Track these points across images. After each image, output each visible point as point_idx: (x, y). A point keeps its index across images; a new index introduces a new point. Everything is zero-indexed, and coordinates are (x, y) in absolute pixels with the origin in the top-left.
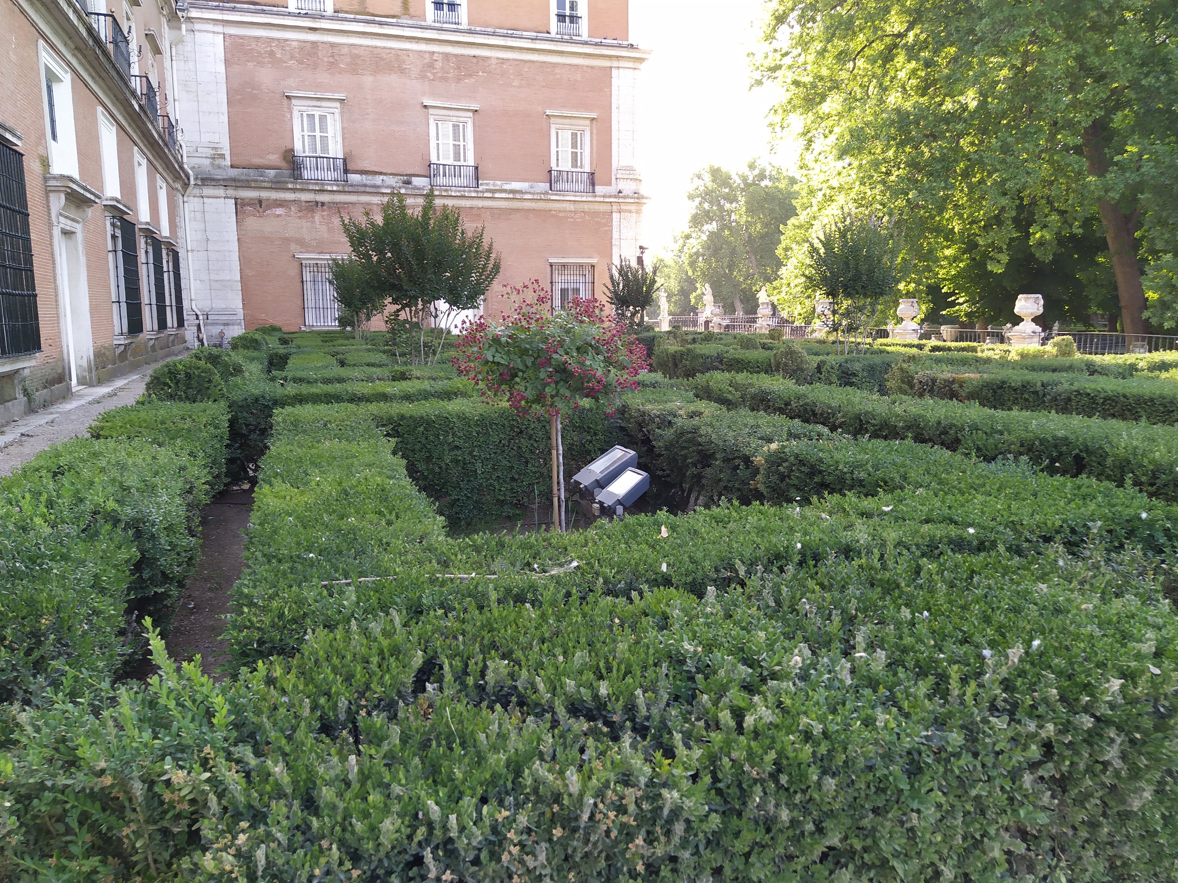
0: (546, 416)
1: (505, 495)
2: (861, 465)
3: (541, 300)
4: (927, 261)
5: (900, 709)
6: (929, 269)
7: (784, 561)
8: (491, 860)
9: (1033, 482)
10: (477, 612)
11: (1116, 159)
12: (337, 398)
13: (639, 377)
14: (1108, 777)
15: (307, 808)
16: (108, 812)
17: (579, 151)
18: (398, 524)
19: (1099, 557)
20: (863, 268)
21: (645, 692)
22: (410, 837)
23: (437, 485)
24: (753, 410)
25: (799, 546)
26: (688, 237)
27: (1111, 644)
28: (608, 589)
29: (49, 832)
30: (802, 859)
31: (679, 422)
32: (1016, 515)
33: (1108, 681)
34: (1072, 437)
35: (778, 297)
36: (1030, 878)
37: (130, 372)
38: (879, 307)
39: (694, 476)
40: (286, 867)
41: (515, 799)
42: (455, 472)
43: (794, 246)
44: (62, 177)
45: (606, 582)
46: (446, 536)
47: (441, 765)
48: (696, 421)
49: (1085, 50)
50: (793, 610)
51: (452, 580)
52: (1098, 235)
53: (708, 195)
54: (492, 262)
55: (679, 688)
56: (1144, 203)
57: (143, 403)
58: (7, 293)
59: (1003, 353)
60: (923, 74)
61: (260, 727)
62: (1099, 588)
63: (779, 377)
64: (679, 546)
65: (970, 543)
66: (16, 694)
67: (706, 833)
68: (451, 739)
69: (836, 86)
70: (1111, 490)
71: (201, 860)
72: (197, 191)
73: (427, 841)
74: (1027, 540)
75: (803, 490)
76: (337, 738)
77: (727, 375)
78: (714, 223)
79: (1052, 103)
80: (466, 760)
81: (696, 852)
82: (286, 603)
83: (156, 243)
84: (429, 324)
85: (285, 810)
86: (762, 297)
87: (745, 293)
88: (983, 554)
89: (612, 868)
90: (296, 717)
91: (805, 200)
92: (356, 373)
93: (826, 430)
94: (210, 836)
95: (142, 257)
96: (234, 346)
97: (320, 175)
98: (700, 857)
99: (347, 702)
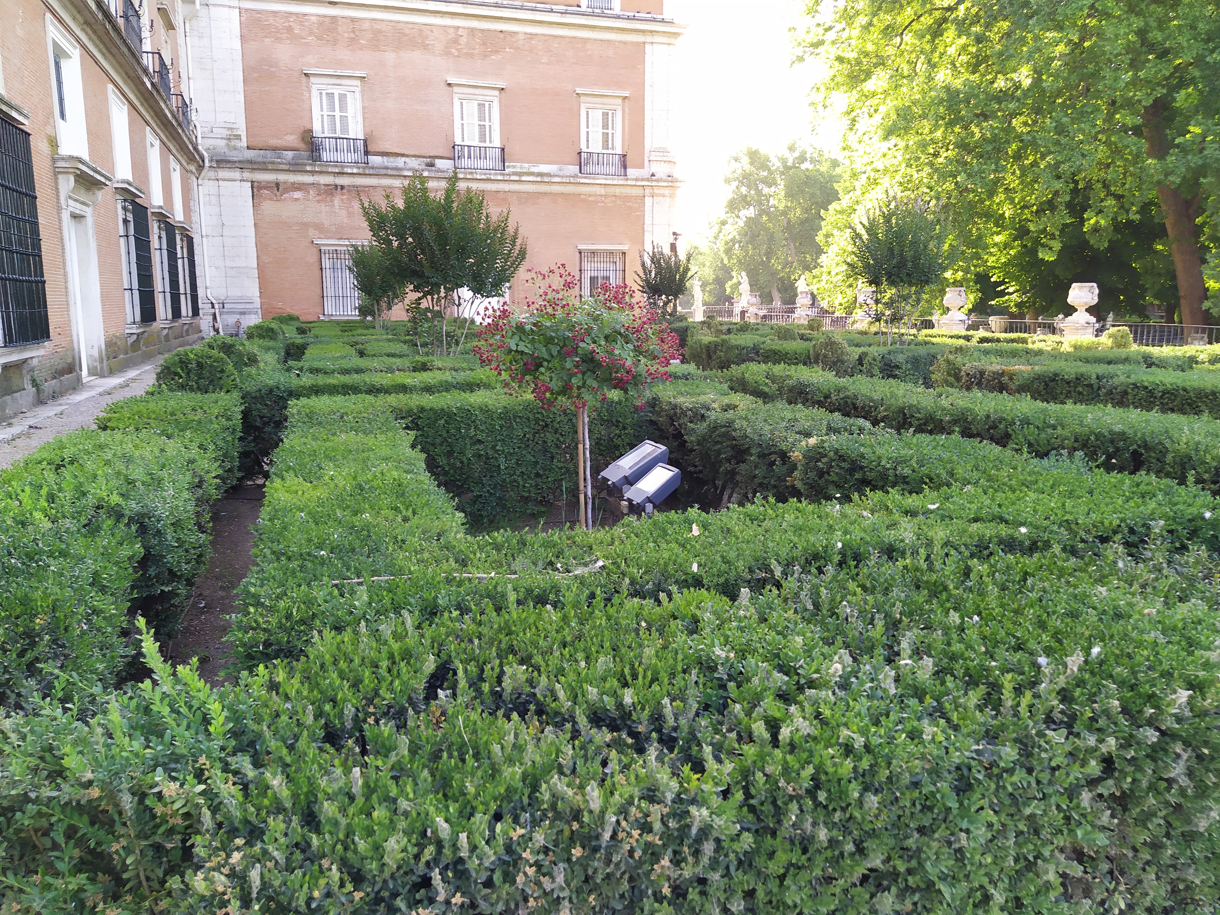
0: (573, 408)
1: (529, 491)
2: (904, 461)
3: (568, 285)
4: (976, 248)
5: (948, 721)
6: (978, 256)
7: (822, 562)
8: (505, 882)
9: (1088, 479)
10: (495, 614)
11: (1177, 141)
12: (354, 389)
13: (670, 369)
14: (1173, 795)
15: (308, 823)
16: (97, 826)
17: (610, 131)
18: (415, 521)
19: (1160, 558)
20: (909, 254)
21: (673, 700)
22: (417, 857)
23: (459, 480)
24: (790, 403)
25: (840, 545)
26: (724, 223)
27: (1177, 652)
28: (636, 590)
29: (35, 847)
30: (841, 882)
31: (712, 415)
32: (1071, 513)
33: (1175, 692)
34: (1130, 432)
35: (818, 286)
36: (1087, 902)
37: (143, 362)
38: (925, 296)
39: (727, 472)
40: (283, 888)
41: (532, 815)
42: (477, 467)
43: (835, 232)
44: (72, 158)
45: (633, 582)
46: (466, 534)
47: (452, 778)
48: (730, 414)
49: (1147, 24)
50: (833, 614)
51: (470, 580)
52: (1156, 220)
53: (746, 179)
54: (518, 248)
55: (710, 696)
56: (1207, 187)
57: (152, 394)
58: (14, 279)
59: (1055, 345)
60: (974, 50)
61: (259, 735)
62: (1162, 591)
63: (818, 369)
64: (712, 545)
65: (1021, 543)
66: (8, 698)
67: (737, 853)
68: (464, 750)
69: (881, 62)
70: (1172, 487)
71: (191, 880)
72: (212, 174)
73: (436, 861)
74: (1083, 541)
75: (843, 487)
76: (343, 747)
77: (763, 366)
78: (752, 208)
79: (1111, 81)
80: (479, 773)
81: (727, 874)
82: (295, 603)
83: (170, 229)
84: (452, 313)
85: (283, 826)
86: (801, 286)
87: (783, 282)
88: (1036, 555)
89: (636, 891)
90: (299, 724)
91: (848, 184)
92: (375, 363)
93: (867, 424)
94: (202, 854)
95: (155, 243)
96: (250, 336)
97: (339, 157)
98: (731, 878)
99: (353, 709)
